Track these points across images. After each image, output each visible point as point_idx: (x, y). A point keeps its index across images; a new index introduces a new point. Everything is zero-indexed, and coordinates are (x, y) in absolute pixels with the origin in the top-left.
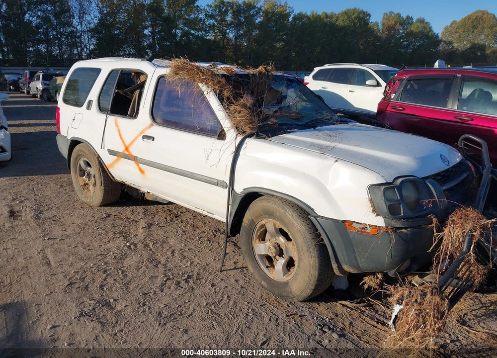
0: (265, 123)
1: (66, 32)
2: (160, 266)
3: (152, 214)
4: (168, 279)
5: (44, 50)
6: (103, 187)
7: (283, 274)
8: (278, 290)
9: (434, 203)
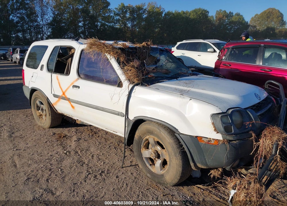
0: (147, 76)
1: (34, 25)
2: (84, 165)
3: (80, 132)
4: (89, 174)
5: (21, 36)
6: (50, 117)
7: (160, 169)
8: (158, 179)
9: (253, 124)
